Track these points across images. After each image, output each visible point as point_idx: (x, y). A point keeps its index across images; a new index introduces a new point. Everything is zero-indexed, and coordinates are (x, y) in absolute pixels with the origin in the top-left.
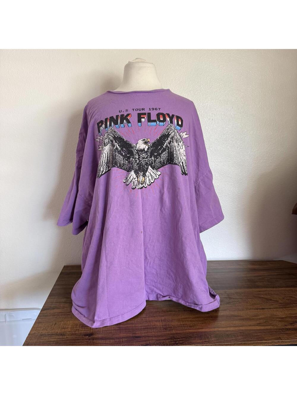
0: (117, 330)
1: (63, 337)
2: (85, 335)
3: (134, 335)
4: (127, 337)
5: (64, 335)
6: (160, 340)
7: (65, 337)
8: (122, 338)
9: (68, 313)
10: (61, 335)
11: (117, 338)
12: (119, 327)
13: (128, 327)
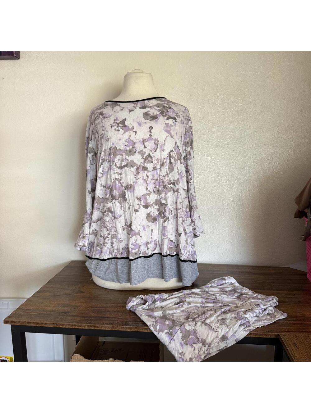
0: (91, 311)
1: (44, 312)
2: (62, 313)
3: (103, 316)
4: (96, 317)
5: (45, 311)
6: (123, 321)
7: (45, 312)
8: (92, 317)
9: (57, 296)
10: (43, 311)
11: (87, 317)
12: (94, 309)
13: (102, 309)
